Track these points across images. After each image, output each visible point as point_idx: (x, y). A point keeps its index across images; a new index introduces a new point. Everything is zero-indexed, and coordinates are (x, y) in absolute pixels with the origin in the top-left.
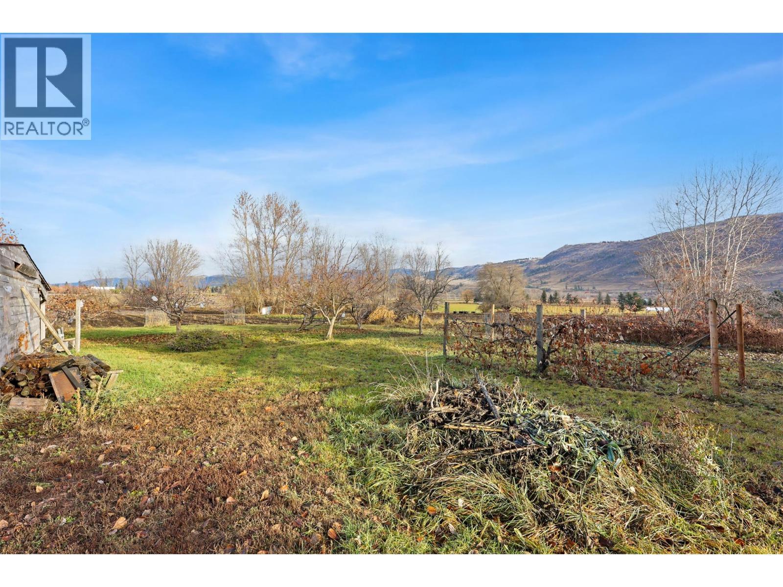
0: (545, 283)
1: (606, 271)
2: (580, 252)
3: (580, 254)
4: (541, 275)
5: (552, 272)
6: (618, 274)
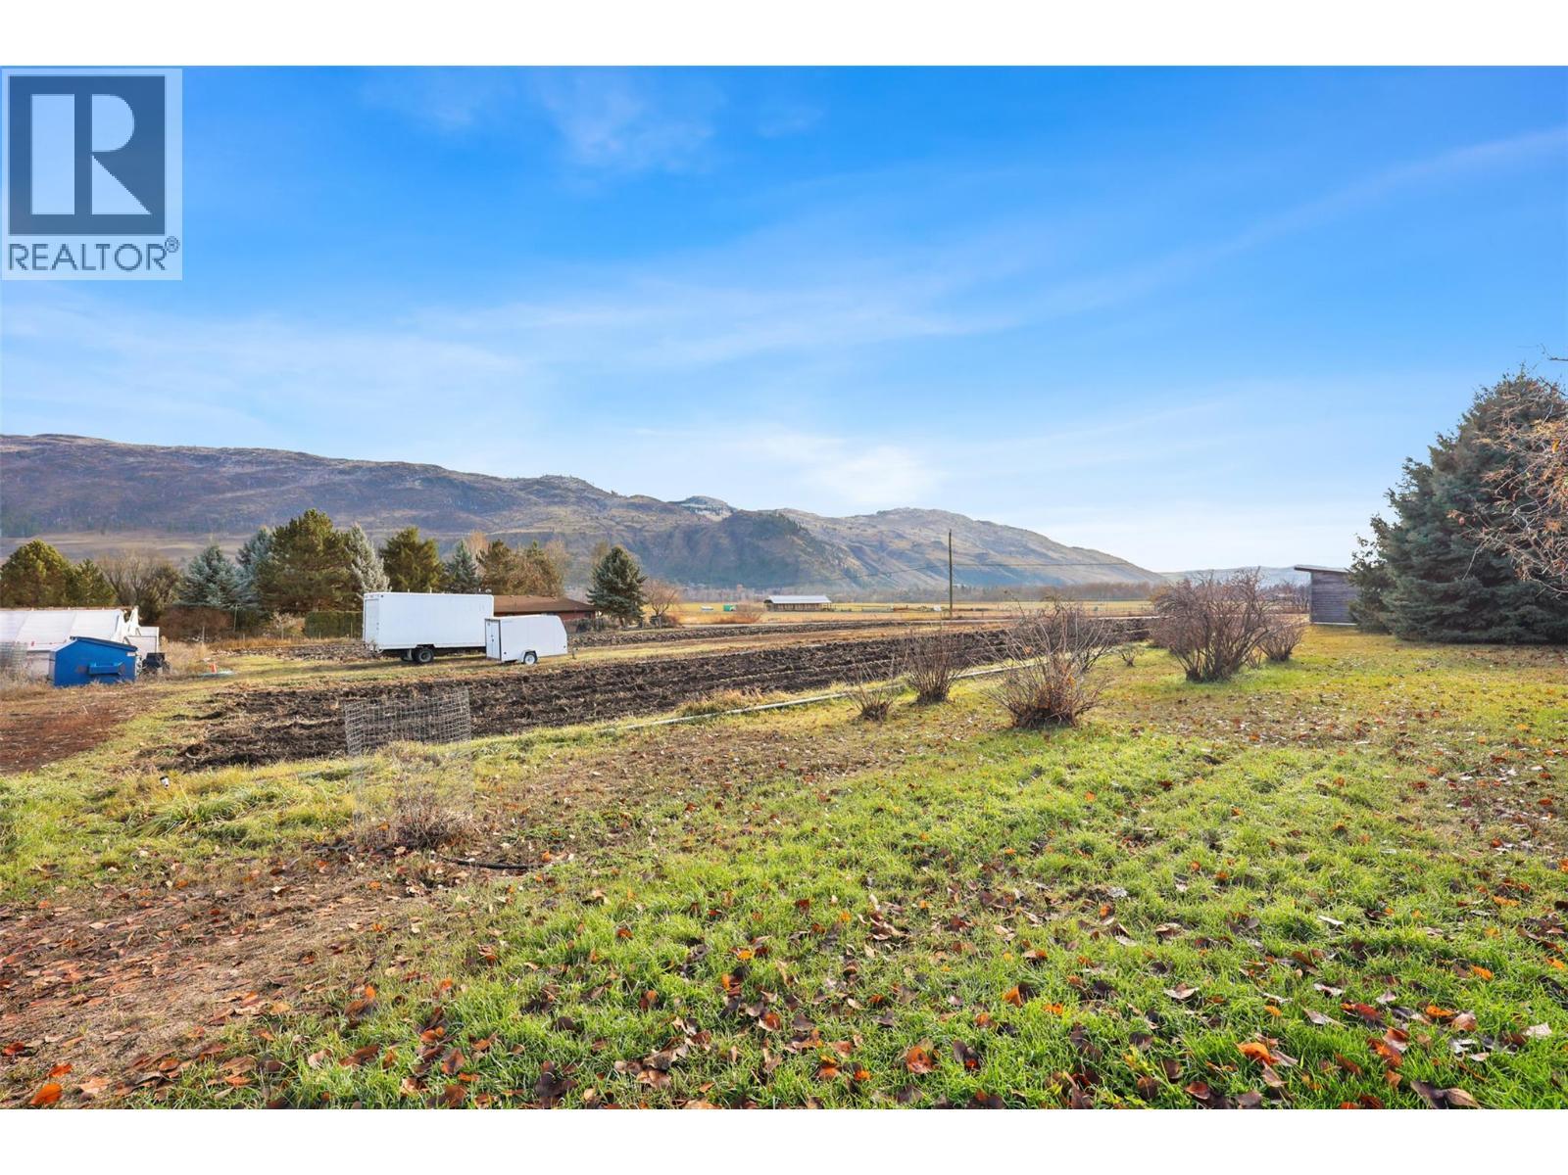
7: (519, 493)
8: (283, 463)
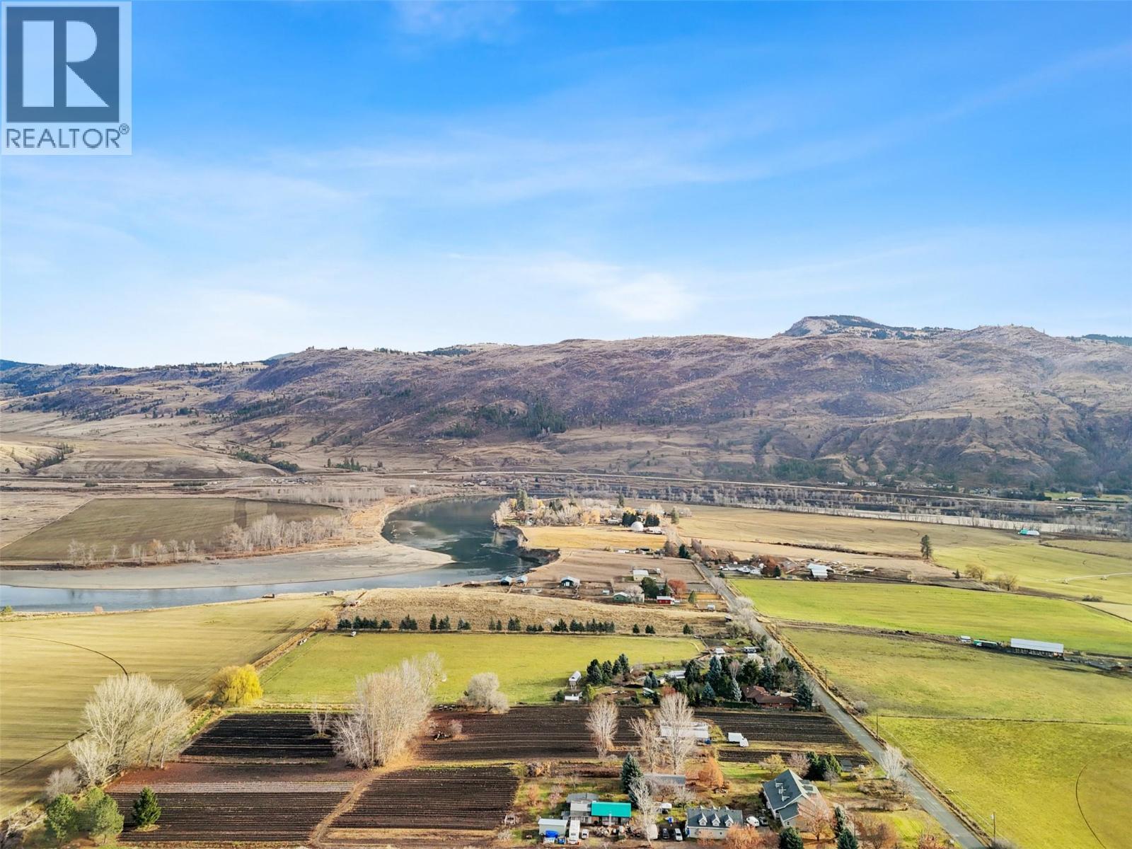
0: (279, 445)
1: (397, 424)
2: (340, 370)
3: (342, 376)
4: (268, 422)
5: (291, 417)
6: (418, 434)
7: (939, 360)
8: (716, 351)
